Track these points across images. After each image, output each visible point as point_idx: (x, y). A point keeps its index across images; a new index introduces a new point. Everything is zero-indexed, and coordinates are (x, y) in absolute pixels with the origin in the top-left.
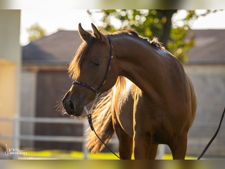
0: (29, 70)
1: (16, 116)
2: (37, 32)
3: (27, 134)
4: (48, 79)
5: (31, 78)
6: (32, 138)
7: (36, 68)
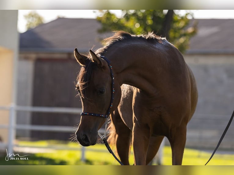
0: (26, 58)
1: (13, 105)
2: (35, 19)
3: (24, 123)
4: (46, 67)
5: (29, 67)
6: (28, 127)
7: (34, 56)
